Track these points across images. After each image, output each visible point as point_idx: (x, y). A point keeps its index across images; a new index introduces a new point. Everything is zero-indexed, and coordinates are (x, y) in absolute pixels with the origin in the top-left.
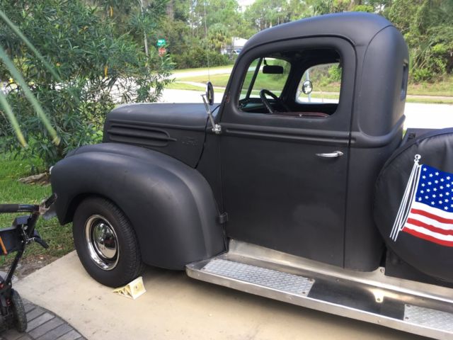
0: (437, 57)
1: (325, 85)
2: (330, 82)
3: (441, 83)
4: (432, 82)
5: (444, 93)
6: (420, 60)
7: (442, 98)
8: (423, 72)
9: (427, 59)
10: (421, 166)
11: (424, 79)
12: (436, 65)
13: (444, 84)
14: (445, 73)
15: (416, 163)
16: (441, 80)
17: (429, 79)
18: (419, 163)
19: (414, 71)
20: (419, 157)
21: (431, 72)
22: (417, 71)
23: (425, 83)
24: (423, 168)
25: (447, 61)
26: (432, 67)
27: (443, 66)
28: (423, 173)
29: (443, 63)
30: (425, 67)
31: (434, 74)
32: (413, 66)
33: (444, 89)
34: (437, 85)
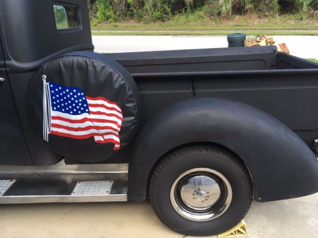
0: (165, 4)
1: (96, 25)
2: (99, 23)
3: (169, 21)
4: (164, 21)
5: (171, 28)
6: (155, 6)
7: (169, 32)
8: (158, 14)
9: (159, 5)
10: (48, 83)
11: (159, 19)
12: (165, 9)
13: (171, 22)
14: (171, 14)
15: (45, 81)
16: (169, 19)
17: (161, 19)
18: (47, 82)
19: (152, 13)
20: (45, 77)
21: (163, 14)
22: (154, 13)
23: (160, 22)
24: (50, 85)
25: (171, 6)
26: (163, 10)
27: (169, 10)
28: (51, 89)
29: (169, 8)
30: (158, 11)
31: (164, 15)
32: (151, 10)
33: (171, 26)
34: (167, 23)
